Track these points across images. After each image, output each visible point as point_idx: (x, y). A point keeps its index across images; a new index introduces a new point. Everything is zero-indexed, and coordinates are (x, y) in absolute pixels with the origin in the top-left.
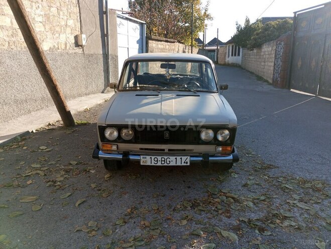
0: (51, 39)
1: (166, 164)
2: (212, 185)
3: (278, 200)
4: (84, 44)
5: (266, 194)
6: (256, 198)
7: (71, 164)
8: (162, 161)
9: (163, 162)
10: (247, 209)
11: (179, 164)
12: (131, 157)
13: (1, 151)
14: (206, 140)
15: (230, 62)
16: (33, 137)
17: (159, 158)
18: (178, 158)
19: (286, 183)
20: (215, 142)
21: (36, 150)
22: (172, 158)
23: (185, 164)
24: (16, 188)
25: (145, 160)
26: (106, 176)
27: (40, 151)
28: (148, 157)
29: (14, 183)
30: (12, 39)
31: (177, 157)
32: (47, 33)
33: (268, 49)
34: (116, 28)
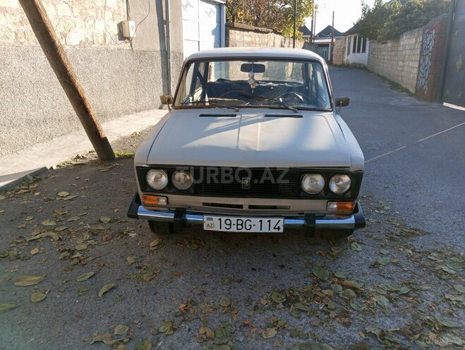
0: (81, 27)
1: (244, 230)
2: (319, 265)
3: (429, 294)
4: (131, 36)
5: (410, 284)
6: (394, 289)
7: (101, 222)
8: (238, 225)
9: (240, 227)
10: (377, 311)
11: (265, 230)
12: (190, 218)
13: (2, 197)
14: (311, 191)
15: (351, 62)
16: (52, 177)
17: (234, 220)
18: (265, 220)
19: (443, 263)
20: (326, 194)
21: (53, 198)
22: (255, 221)
23: (276, 231)
24: (12, 260)
25: (210, 222)
26: (152, 244)
27: (58, 199)
28: (216, 219)
29: (11, 252)
30: (22, 27)
31: (263, 219)
32: (76, 19)
33: (410, 42)
34: (181, 10)
